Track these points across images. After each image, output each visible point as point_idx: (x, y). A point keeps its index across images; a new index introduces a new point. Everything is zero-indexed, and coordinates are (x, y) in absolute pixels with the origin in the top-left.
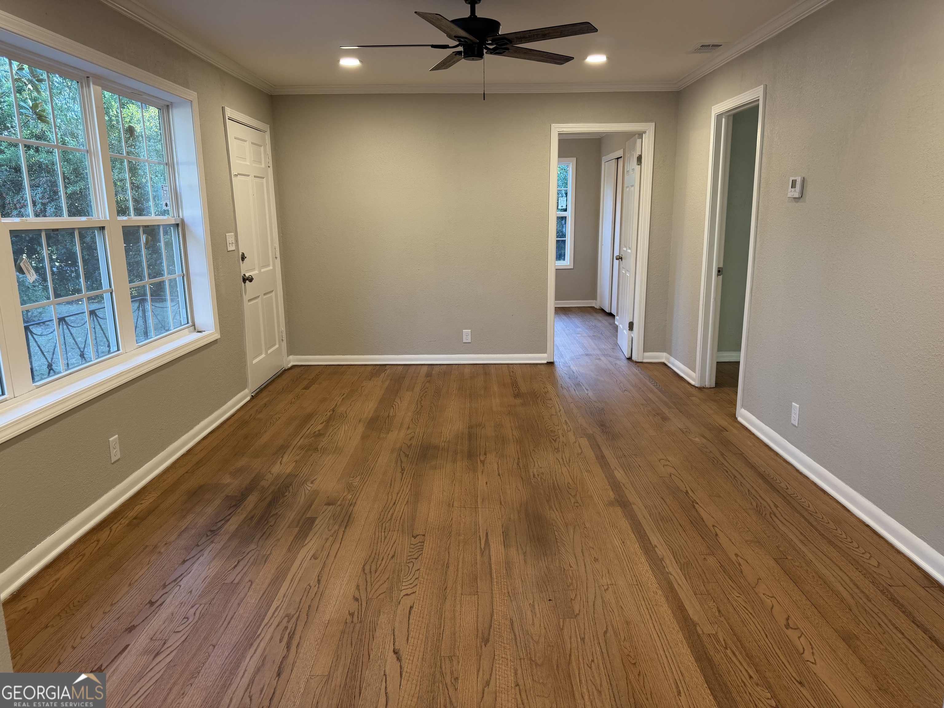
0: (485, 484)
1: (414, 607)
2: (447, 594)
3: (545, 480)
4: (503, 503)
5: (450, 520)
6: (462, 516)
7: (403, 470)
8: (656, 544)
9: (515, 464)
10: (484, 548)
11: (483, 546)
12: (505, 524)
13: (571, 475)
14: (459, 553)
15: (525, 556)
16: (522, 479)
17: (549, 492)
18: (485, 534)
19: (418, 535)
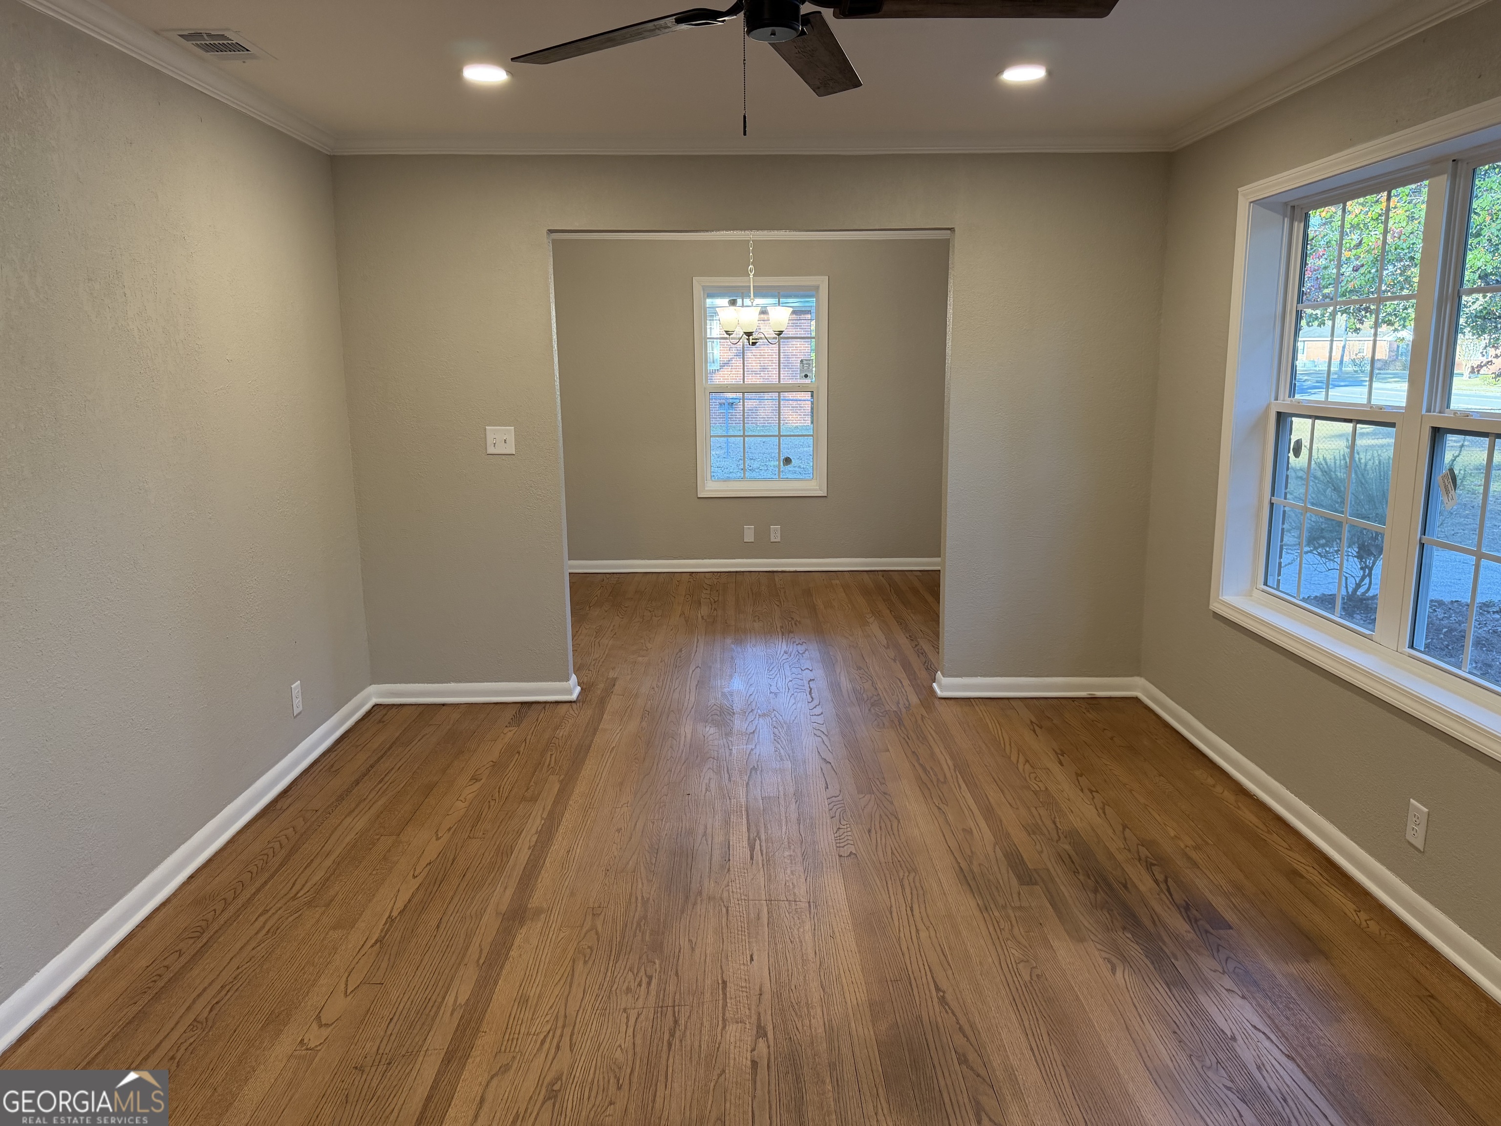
0: (755, 958)
1: (824, 788)
2: (794, 797)
3: (631, 970)
4: (724, 910)
5: (808, 878)
6: (791, 884)
7: (943, 1001)
8: (526, 850)
9: (682, 1022)
10: (755, 840)
11: (758, 842)
12: (725, 873)
13: (568, 987)
14: (787, 834)
15: (705, 832)
16: (677, 974)
17: (635, 936)
18: (754, 858)
19: (849, 855)
